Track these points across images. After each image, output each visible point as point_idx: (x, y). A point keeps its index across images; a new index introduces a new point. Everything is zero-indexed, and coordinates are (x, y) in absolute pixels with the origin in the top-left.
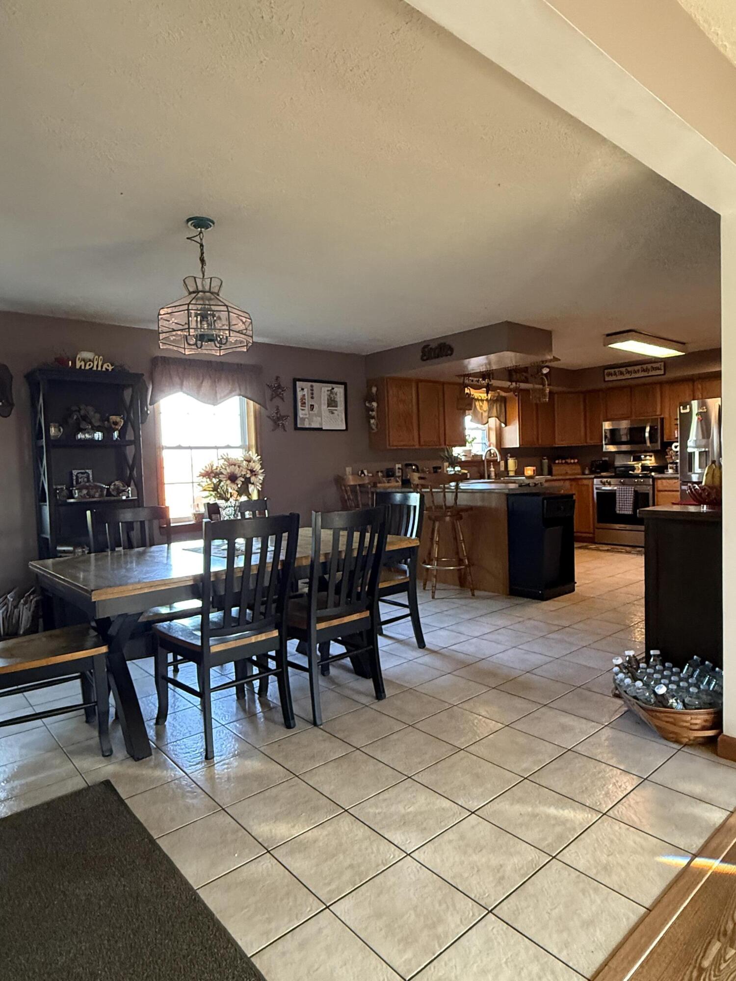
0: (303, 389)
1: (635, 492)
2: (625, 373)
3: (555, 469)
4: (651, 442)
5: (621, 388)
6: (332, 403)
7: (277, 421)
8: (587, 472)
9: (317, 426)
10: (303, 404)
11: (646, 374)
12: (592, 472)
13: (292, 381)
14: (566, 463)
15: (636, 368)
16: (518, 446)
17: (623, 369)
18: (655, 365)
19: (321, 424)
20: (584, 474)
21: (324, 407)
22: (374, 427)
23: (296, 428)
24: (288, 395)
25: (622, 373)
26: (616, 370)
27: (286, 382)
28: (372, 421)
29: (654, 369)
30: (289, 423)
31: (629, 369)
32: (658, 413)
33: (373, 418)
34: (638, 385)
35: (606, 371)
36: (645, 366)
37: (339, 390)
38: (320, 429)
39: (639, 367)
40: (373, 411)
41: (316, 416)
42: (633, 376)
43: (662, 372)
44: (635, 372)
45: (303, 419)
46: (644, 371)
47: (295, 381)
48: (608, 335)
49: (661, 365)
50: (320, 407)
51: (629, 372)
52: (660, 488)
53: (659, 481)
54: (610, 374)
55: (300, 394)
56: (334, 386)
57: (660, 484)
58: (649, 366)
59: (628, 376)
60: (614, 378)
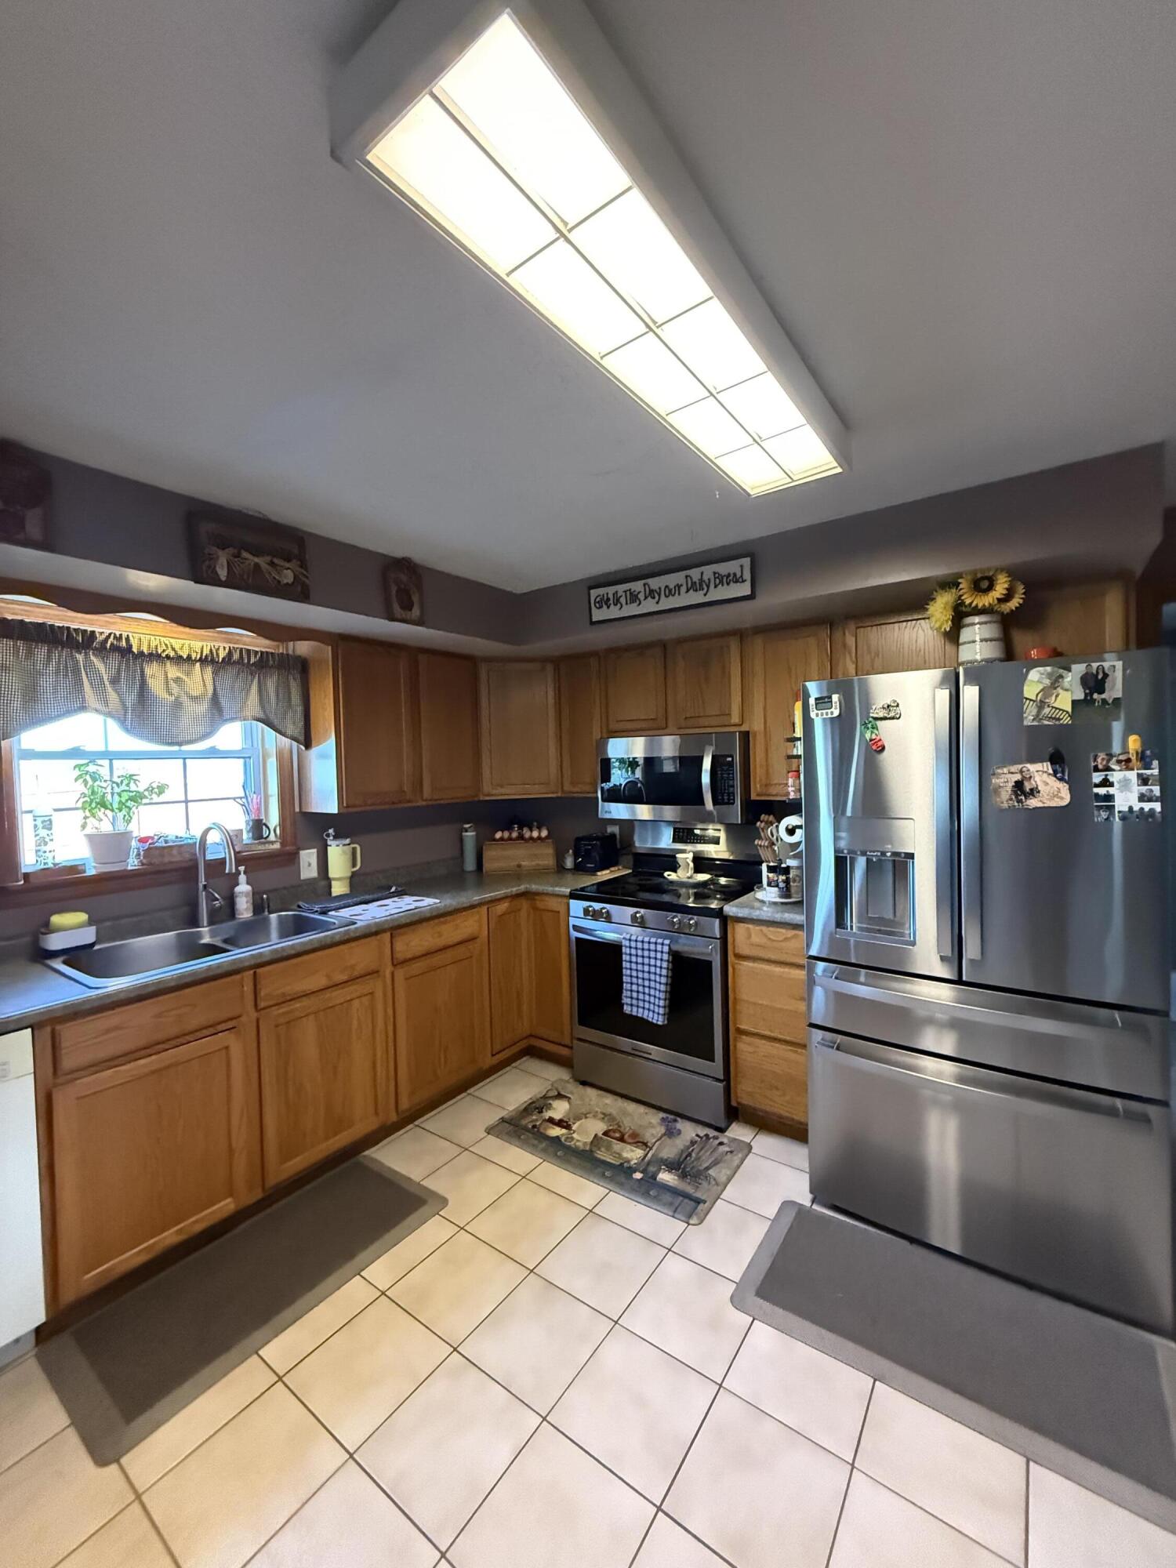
1: (674, 954)
2: (641, 596)
3: (491, 856)
4: (715, 802)
5: (640, 649)
11: (697, 598)
15: (671, 579)
16: (336, 811)
17: (637, 586)
18: (724, 568)
20: (560, 869)
25: (633, 598)
26: (621, 588)
29: (722, 580)
31: (655, 583)
32: (735, 719)
35: (594, 593)
36: (695, 573)
39: (679, 577)
42: (667, 603)
43: (745, 589)
44: (670, 592)
46: (694, 587)
49: (742, 566)
51: (651, 594)
52: (744, 950)
53: (741, 929)
54: (604, 602)
57: (741, 936)
58: (708, 571)
59: (649, 606)
60: (614, 612)
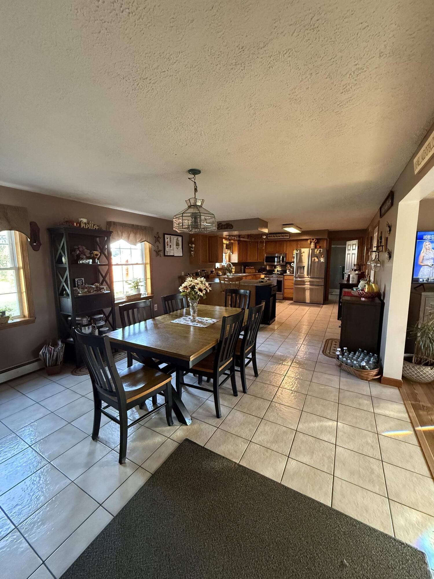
0: (167, 238)
1: (277, 280)
3: (247, 270)
4: (282, 262)
5: (272, 241)
6: (177, 244)
7: (157, 253)
8: (257, 272)
9: (173, 255)
10: (168, 245)
11: (283, 238)
12: (259, 272)
13: (163, 234)
14: (250, 268)
15: (279, 235)
16: (237, 262)
17: (275, 235)
18: (286, 235)
19: (174, 253)
20: (256, 273)
21: (175, 246)
22: (193, 255)
23: (165, 255)
24: (161, 240)
25: (274, 236)
26: (272, 235)
27: (161, 236)
28: (192, 252)
29: (286, 236)
30: (162, 253)
31: (277, 235)
32: (285, 251)
33: (192, 251)
34: (278, 241)
35: (268, 235)
36: (283, 235)
37: (180, 239)
38: (173, 256)
39: (280, 235)
40: (192, 248)
41: (172, 250)
42: (278, 238)
43: (288, 237)
44: (279, 236)
45: (168, 252)
46: (282, 236)
47: (164, 234)
48: (283, 225)
49: (288, 235)
50: (173, 246)
51: (276, 236)
52: (286, 279)
53: (285, 276)
54: (269, 236)
55: (166, 240)
56: (178, 237)
57: (286, 277)
58: (284, 235)
59: (276, 238)
60: (271, 238)
